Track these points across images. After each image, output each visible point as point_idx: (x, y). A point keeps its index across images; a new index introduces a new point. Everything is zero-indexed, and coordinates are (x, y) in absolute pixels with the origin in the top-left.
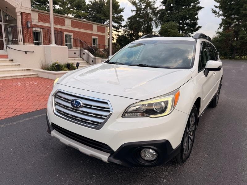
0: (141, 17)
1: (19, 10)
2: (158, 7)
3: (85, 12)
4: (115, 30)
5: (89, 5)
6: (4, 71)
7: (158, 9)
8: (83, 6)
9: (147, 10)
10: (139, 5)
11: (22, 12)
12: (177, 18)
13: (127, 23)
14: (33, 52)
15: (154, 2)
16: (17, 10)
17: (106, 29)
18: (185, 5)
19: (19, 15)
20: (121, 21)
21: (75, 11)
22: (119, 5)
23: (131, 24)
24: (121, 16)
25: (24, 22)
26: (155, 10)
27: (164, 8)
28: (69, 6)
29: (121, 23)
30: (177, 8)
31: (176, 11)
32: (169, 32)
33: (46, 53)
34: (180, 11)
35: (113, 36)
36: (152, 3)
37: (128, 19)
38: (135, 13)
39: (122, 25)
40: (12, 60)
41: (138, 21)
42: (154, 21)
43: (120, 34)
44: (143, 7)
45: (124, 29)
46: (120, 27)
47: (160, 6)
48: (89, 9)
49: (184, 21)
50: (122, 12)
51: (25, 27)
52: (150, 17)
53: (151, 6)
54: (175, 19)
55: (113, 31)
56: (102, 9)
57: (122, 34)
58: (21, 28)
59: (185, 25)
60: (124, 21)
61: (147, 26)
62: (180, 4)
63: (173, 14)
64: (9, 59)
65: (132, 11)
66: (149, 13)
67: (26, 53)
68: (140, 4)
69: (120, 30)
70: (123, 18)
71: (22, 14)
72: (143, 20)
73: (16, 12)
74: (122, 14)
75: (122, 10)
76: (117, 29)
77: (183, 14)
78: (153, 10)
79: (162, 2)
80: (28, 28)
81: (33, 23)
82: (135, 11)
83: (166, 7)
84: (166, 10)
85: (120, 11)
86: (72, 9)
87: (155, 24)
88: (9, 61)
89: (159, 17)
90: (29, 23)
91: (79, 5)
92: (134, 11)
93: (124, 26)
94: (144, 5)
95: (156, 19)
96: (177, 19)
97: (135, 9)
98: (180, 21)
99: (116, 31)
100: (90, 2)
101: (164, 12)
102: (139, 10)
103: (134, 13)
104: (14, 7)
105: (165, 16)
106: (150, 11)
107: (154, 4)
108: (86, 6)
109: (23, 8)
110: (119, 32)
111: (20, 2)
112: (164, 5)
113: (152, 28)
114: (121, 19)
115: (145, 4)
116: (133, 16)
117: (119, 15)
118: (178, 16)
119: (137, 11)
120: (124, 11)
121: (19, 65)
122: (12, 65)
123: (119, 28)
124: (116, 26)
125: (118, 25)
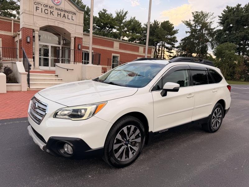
0: (195, 38)
1: (73, 35)
2: (215, 28)
3: (139, 34)
4: (167, 51)
5: (144, 27)
6: (48, 84)
7: (214, 30)
8: (138, 29)
9: (203, 31)
10: (194, 27)
11: (75, 37)
12: (237, 38)
13: (180, 44)
14: (73, 70)
15: (211, 22)
16: (72, 35)
17: (152, 50)
18: (247, 24)
19: (73, 39)
20: (175, 42)
21: (131, 34)
22: (173, 27)
23: (184, 45)
24: (175, 38)
25: (77, 45)
26: (212, 31)
27: (222, 28)
28: (126, 29)
29: (175, 44)
30: (237, 28)
31: (236, 31)
32: (223, 53)
33: (83, 71)
34: (241, 32)
35: (164, 57)
36: (209, 24)
37: (182, 40)
38: (190, 34)
39: (175, 46)
40: (57, 76)
41: (192, 42)
42: (210, 42)
43: (172, 55)
44: (199, 28)
45: (177, 50)
46: (173, 48)
47: (218, 26)
48: (144, 32)
49: (246, 42)
50: (176, 33)
51: (77, 49)
52: (205, 38)
53: (207, 26)
54: (235, 39)
55: (166, 52)
56: (155, 32)
57: (174, 55)
58: (73, 50)
59: (247, 46)
60: (177, 43)
61: (202, 47)
62: (241, 23)
63: (232, 35)
64: (55, 75)
65: (187, 32)
66: (205, 34)
67: (67, 70)
68: (196, 26)
69: (172, 51)
70: (176, 39)
71: (75, 38)
72: (197, 41)
73: (71, 37)
74: (176, 35)
75: (176, 32)
76: (169, 50)
77: (244, 34)
78: (209, 31)
79: (220, 22)
80: (79, 49)
81: (83, 45)
82: (190, 32)
83: (223, 28)
84: (224, 30)
85: (174, 33)
86: (128, 32)
87: (210, 45)
88: (55, 76)
89: (216, 37)
90: (80, 46)
91: (134, 28)
92: (188, 32)
93: (177, 47)
94: (199, 26)
95: (212, 40)
96: (236, 40)
97: (190, 31)
98: (241, 42)
99: (169, 52)
100: (145, 25)
101: (221, 33)
102: (193, 31)
103: (188, 35)
104: (70, 33)
105: (222, 37)
106: (206, 32)
107: (210, 25)
108: (140, 29)
109: (77, 33)
110: (171, 53)
111: (75, 29)
112: (222, 25)
113: (208, 49)
114: (174, 40)
115: (201, 25)
116: (187, 37)
117: (173, 36)
118: (237, 37)
119: (192, 32)
120: (178, 33)
121: (62, 80)
122: (56, 80)
123: (171, 49)
124: (168, 47)
125: (171, 46)
